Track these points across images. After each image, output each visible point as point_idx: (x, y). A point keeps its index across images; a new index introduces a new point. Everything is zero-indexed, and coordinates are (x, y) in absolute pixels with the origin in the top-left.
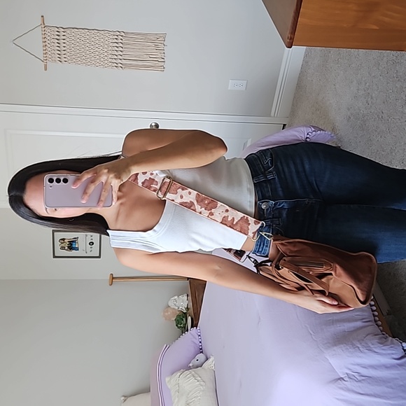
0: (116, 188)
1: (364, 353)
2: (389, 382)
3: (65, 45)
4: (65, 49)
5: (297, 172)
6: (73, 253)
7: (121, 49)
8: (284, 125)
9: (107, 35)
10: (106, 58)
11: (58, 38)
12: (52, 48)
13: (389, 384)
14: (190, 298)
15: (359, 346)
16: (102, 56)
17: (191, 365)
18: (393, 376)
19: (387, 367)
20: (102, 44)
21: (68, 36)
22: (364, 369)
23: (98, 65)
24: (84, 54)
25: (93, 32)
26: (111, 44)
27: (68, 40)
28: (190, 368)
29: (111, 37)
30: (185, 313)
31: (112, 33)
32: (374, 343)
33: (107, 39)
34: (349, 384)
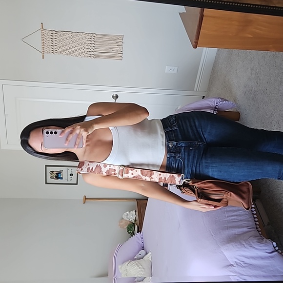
0: (85, 137)
1: (248, 248)
2: (264, 268)
3: (56, 42)
4: (56, 44)
5: (191, 127)
6: (59, 181)
7: (94, 45)
8: (204, 97)
9: (84, 36)
10: (83, 51)
11: (52, 37)
12: (48, 44)
13: (263, 269)
14: (137, 213)
15: (244, 244)
16: (81, 49)
17: (136, 257)
18: (266, 264)
19: (262, 258)
20: (81, 42)
21: (58, 36)
22: (247, 259)
23: (78, 55)
24: (68, 48)
25: (75, 34)
26: (87, 42)
27: (58, 39)
28: (135, 259)
29: (87, 37)
30: (133, 223)
31: (88, 35)
32: (254, 242)
33: (84, 38)
34: (236, 269)
